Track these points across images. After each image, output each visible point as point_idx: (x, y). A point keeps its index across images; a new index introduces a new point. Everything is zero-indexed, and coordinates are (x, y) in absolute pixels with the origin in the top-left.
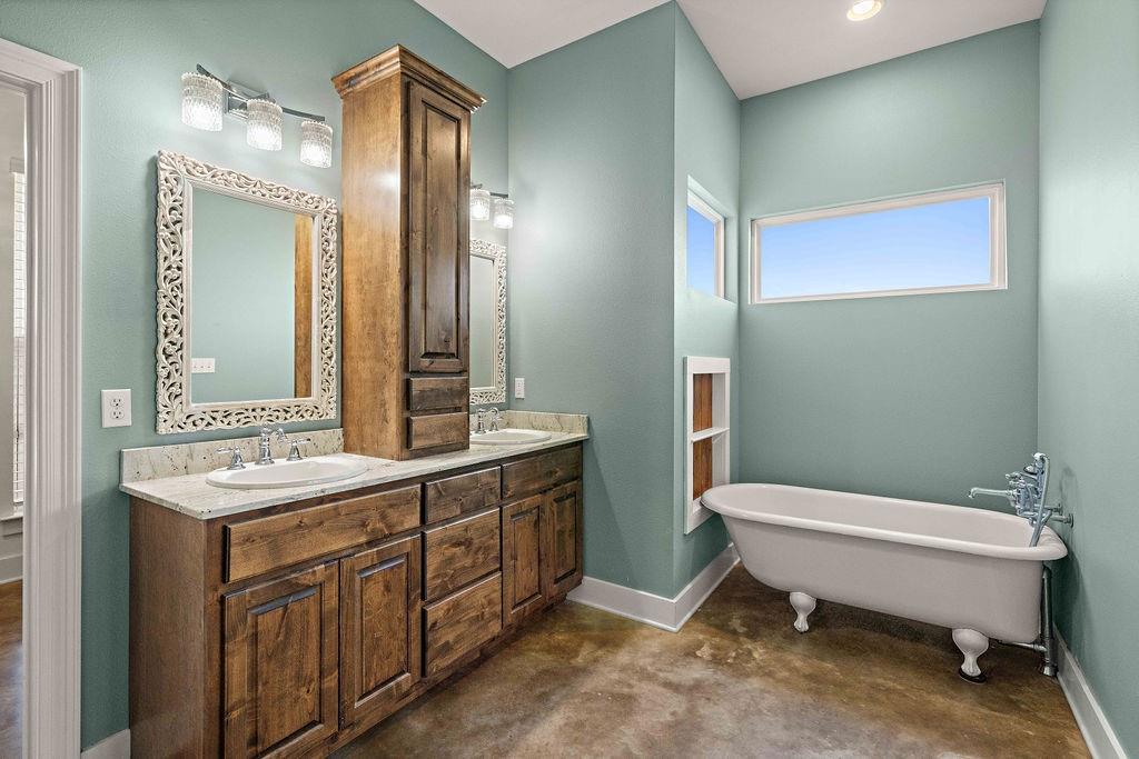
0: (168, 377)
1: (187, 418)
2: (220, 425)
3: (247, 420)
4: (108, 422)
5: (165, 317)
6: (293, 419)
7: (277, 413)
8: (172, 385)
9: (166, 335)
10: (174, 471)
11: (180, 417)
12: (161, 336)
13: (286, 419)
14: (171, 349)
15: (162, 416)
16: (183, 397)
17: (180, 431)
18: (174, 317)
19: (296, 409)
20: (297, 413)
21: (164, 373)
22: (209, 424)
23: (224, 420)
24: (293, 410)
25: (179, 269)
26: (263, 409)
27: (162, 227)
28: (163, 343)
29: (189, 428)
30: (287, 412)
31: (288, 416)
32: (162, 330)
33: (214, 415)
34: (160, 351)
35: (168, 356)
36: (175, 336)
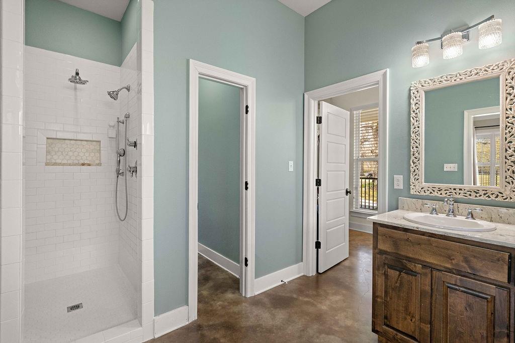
0: (414, 172)
1: (422, 188)
2: (436, 194)
3: (451, 194)
4: (396, 187)
5: (413, 148)
6: (481, 198)
7: (469, 193)
8: (416, 175)
9: (413, 155)
10: (416, 210)
11: (418, 188)
12: (412, 155)
13: (476, 196)
14: (415, 160)
15: (412, 187)
16: (420, 180)
17: (418, 194)
18: (417, 147)
19: (484, 192)
20: (485, 194)
21: (412, 170)
22: (431, 193)
23: (438, 192)
24: (482, 193)
25: (418, 127)
26: (460, 189)
27: (412, 112)
28: (413, 158)
29: (422, 193)
30: (477, 193)
31: (478, 195)
32: (412, 153)
33: (434, 189)
34: (411, 162)
35: (414, 163)
36: (417, 155)
